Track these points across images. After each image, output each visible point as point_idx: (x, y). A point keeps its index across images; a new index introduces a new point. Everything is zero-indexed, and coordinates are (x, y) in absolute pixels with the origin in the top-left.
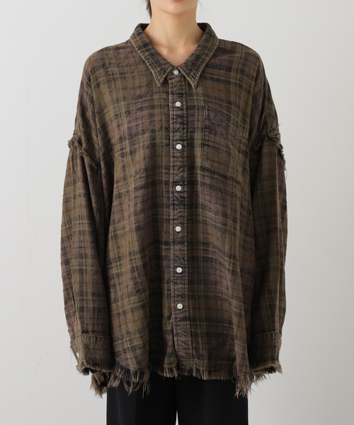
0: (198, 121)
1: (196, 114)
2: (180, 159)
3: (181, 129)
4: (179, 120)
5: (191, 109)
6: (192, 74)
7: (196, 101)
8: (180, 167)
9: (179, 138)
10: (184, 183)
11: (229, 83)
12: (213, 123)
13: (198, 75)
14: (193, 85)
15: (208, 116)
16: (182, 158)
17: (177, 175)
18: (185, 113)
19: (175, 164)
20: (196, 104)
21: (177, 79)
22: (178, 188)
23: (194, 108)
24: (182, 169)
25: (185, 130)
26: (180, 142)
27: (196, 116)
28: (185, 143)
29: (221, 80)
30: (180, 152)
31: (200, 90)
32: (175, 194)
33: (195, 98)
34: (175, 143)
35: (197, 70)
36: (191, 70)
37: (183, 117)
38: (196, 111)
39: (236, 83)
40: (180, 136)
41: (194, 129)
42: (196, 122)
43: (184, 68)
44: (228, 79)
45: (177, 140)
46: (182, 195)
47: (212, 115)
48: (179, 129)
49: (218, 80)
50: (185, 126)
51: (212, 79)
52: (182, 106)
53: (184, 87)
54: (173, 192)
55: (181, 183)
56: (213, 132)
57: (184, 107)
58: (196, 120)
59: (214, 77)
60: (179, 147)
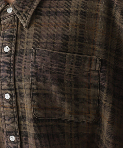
0: (25, 68)
1: (23, 60)
2: (9, 109)
3: (8, 78)
4: (6, 68)
5: (19, 54)
6: (24, 12)
7: (25, 44)
8: (10, 118)
9: (7, 87)
10: (16, 134)
12: (41, 69)
13: (31, 13)
14: (24, 25)
15: (35, 62)
16: (11, 108)
17: (8, 125)
18: (12, 59)
19: (6, 114)
20: (25, 48)
21: (9, 19)
23: (23, 53)
24: (12, 120)
25: (12, 79)
26: (8, 91)
27: (23, 63)
28: (13, 92)
30: (9, 102)
31: (32, 30)
32: (10, 144)
33: (26, 40)
34: (3, 92)
35: (30, 7)
36: (23, 8)
37: (10, 64)
38: (24, 56)
40: (8, 85)
41: (21, 77)
42: (23, 70)
43: (16, 6)
45: (5, 90)
47: (38, 60)
50: (12, 75)
52: (11, 51)
53: (15, 28)
54: (7, 141)
56: (42, 79)
57: (13, 53)
58: (23, 67)
60: (7, 96)
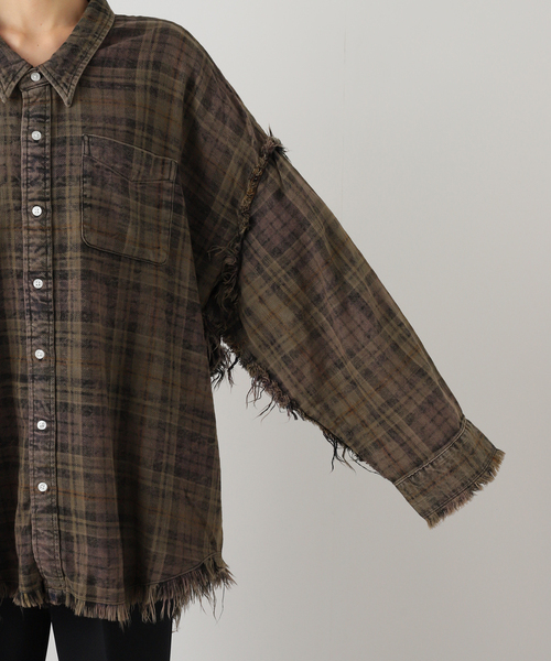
0: (71, 165)
1: (68, 153)
2: (39, 233)
3: (40, 181)
4: (37, 164)
5: (59, 144)
6: (64, 80)
7: (68, 129)
8: (39, 247)
9: (37, 196)
10: (46, 275)
11: (133, 87)
12: (98, 167)
13: (75, 82)
14: (65, 100)
15: (90, 154)
16: (42, 230)
17: (34, 260)
18: (48, 151)
19: (31, 241)
20: (68, 135)
21: (37, 90)
22: (38, 284)
23: (65, 142)
24: (43, 250)
25: (48, 183)
26: (39, 203)
27: (68, 157)
28: (48, 204)
29: (118, 84)
30: (40, 221)
31: (78, 110)
32: (33, 294)
33: (68, 123)
34: (29, 204)
35: (73, 73)
36: (62, 73)
37: (45, 159)
38: (68, 148)
39: (146, 87)
40: (39, 193)
41: (64, 179)
42: (68, 168)
43: (50, 70)
44: (131, 81)
45: (33, 200)
46: (44, 295)
47: (96, 152)
48: (36, 180)
49: (113, 86)
50: (48, 175)
51: (101, 85)
52: (44, 138)
53: (48, 105)
54: (29, 290)
55: (43, 275)
56: (99, 182)
57: (47, 142)
58: (68, 163)
59: (105, 80)
60: (37, 211)
